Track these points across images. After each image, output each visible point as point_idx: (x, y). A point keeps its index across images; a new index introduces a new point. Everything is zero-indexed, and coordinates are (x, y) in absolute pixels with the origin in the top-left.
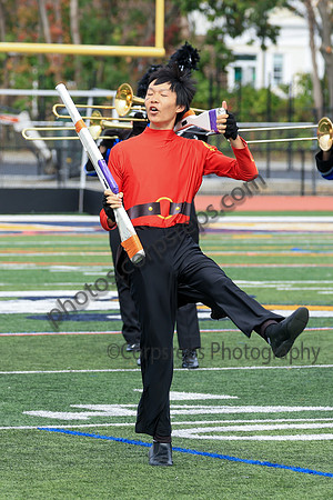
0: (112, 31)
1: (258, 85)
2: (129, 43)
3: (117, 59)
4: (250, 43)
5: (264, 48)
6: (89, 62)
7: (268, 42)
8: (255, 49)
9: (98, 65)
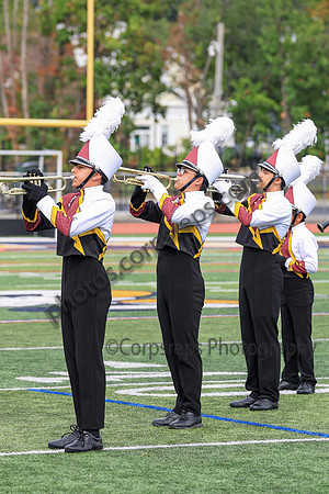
0: (51, 110)
1: (152, 148)
2: (63, 118)
3: (55, 130)
4: (148, 118)
5: (156, 121)
6: (36, 131)
7: (159, 117)
8: (150, 122)
9: (42, 133)
